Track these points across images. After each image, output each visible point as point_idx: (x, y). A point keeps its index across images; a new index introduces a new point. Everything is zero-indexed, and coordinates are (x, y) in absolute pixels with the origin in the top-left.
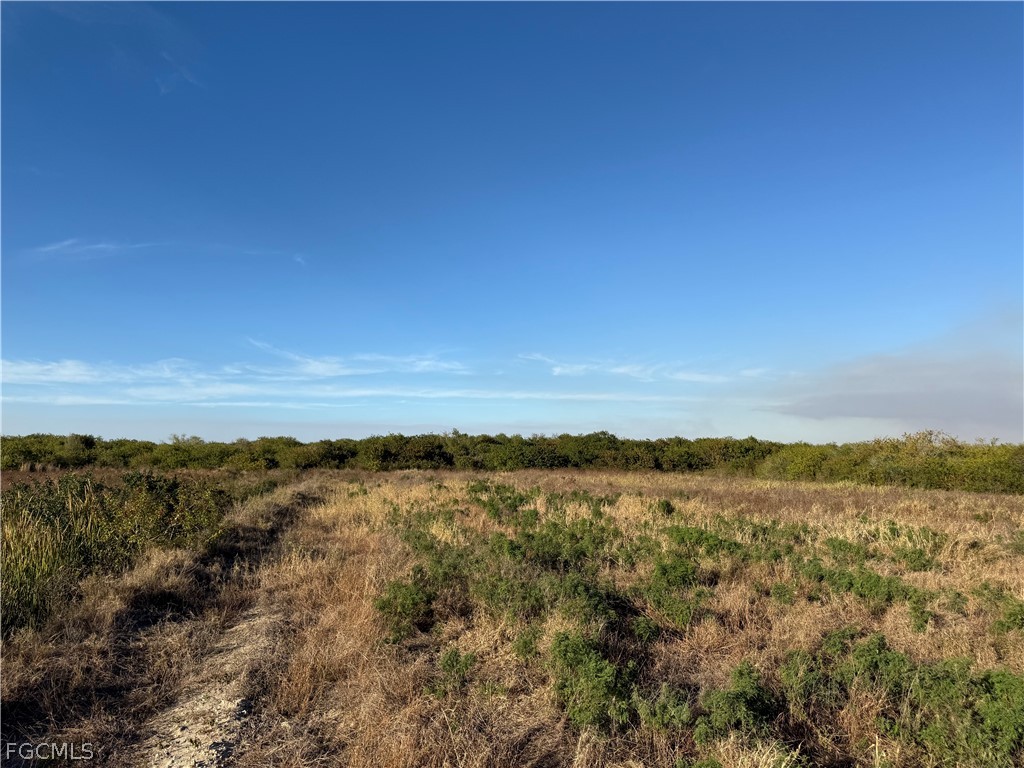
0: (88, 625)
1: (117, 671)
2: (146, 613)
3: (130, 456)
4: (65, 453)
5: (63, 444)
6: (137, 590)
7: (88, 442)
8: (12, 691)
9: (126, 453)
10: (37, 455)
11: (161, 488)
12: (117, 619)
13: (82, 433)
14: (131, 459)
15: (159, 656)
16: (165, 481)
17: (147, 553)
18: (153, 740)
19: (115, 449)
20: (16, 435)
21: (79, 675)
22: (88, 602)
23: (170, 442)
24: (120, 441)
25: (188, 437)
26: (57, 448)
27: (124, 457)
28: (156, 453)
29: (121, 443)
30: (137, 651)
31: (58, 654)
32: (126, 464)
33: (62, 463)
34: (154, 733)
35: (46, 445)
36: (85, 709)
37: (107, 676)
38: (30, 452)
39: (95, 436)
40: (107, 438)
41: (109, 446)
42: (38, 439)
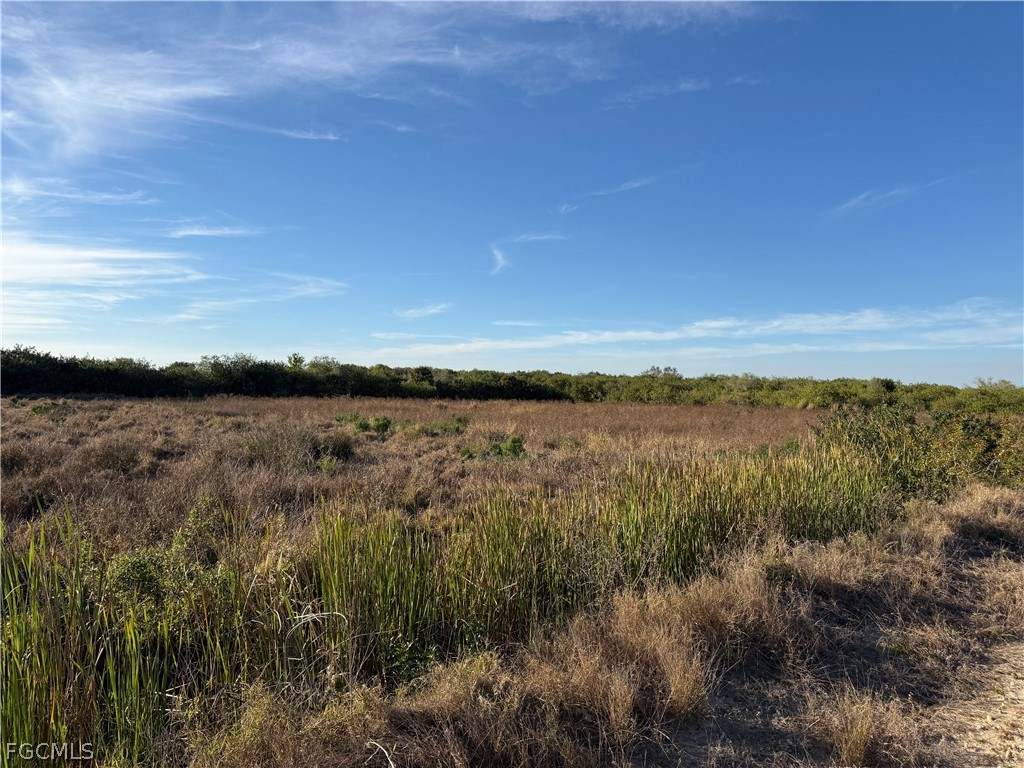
0: (918, 543)
1: (953, 591)
2: (976, 544)
3: (932, 399)
4: (868, 395)
5: (865, 387)
6: (964, 520)
7: (889, 386)
8: (858, 582)
9: (926, 397)
10: (843, 397)
11: (974, 428)
12: (946, 544)
13: (883, 377)
14: (932, 403)
15: (999, 589)
16: (978, 421)
17: (968, 488)
18: (1004, 667)
19: (915, 392)
20: (825, 379)
21: (917, 586)
22: (915, 523)
23: (975, 386)
24: (920, 385)
25: (995, 381)
26: (860, 390)
27: (925, 400)
28: (959, 397)
29: (920, 387)
30: (971, 579)
31: (893, 562)
32: (928, 408)
33: (867, 405)
34: (1005, 661)
35: (850, 388)
36: (927, 616)
37: (945, 595)
38: (838, 394)
39: (895, 380)
40: (906, 382)
41: (909, 390)
42: (844, 382)
